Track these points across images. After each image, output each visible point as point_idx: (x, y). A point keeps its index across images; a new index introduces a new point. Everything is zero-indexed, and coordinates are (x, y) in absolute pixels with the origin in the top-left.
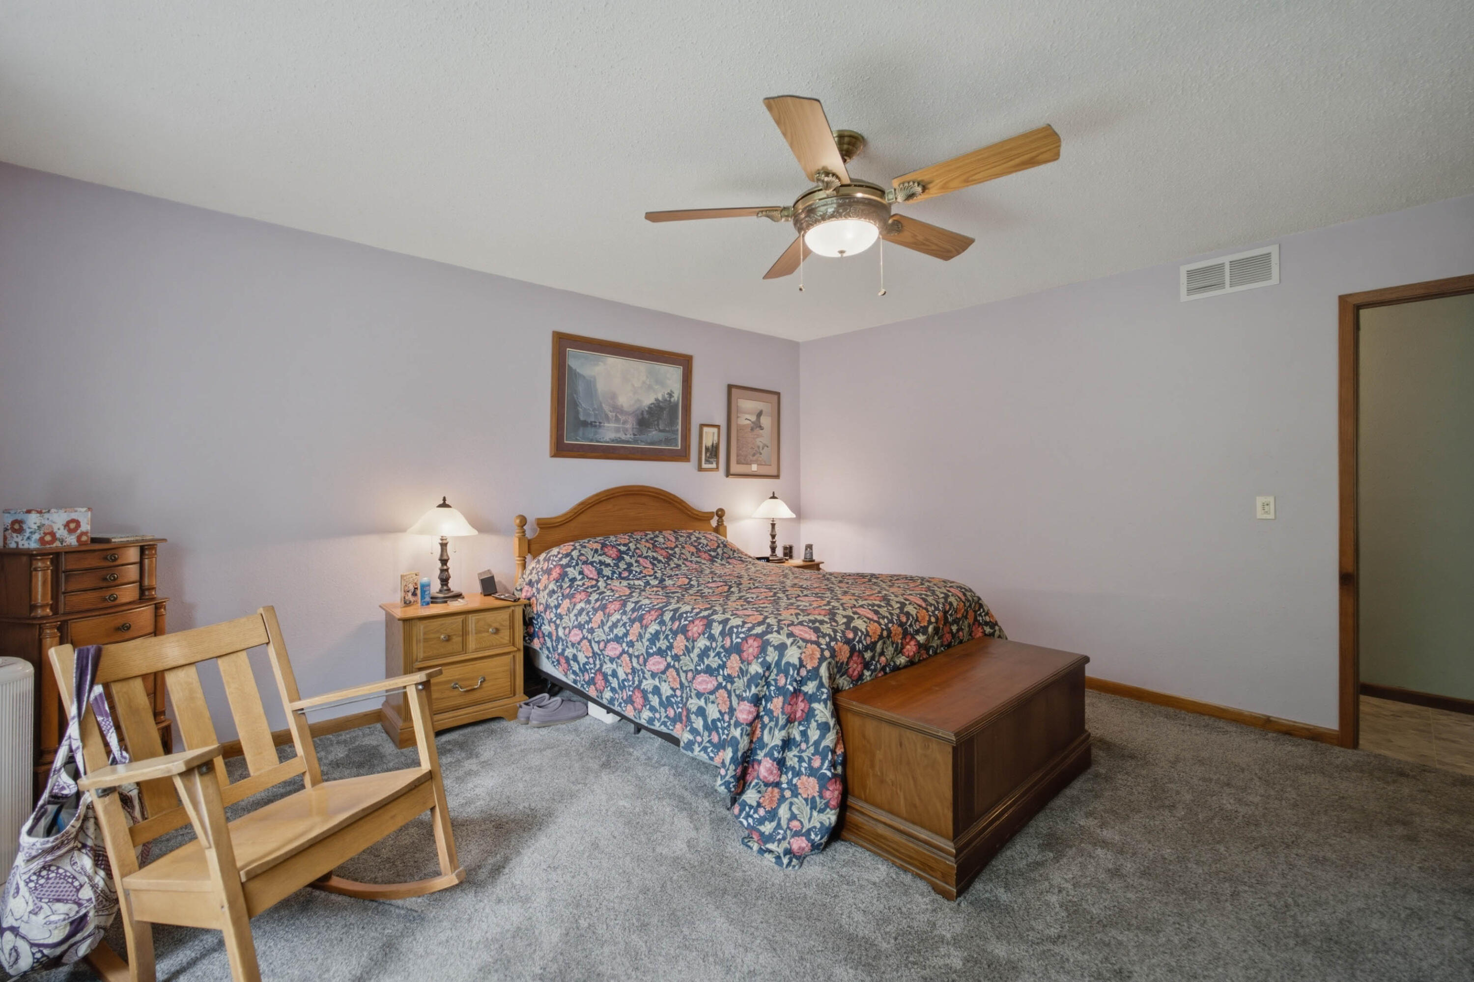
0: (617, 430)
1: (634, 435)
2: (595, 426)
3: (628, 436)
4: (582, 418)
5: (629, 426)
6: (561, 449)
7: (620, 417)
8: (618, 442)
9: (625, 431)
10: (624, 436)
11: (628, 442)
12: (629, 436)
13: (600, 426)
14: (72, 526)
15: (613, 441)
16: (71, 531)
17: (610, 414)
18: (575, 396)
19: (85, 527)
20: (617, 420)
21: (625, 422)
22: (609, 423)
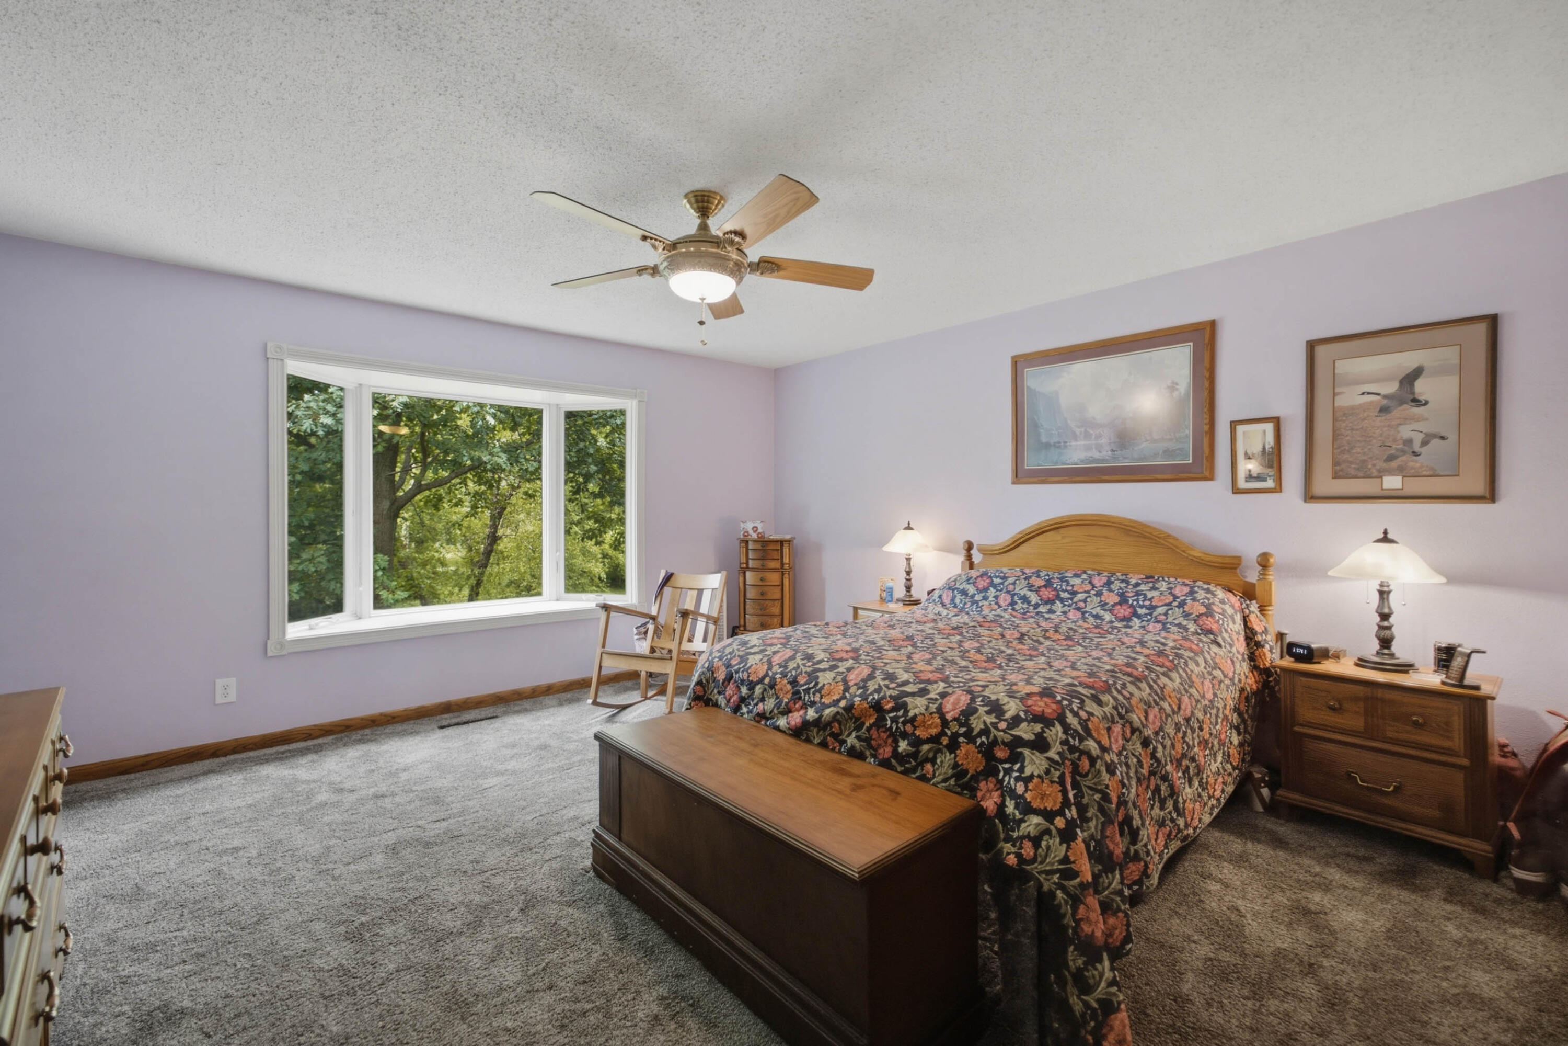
0: (1088, 448)
1: (1113, 451)
2: (1059, 447)
3: (1104, 453)
4: (1044, 439)
5: (1104, 441)
6: (1020, 475)
7: (1091, 432)
8: (1091, 462)
9: (1099, 448)
10: (1098, 454)
11: (1103, 461)
12: (1106, 454)
13: (1066, 447)
14: (755, 529)
15: (1082, 461)
16: (755, 532)
17: (1078, 431)
18: (1036, 417)
19: (760, 530)
20: (1087, 436)
21: (1099, 437)
22: (1076, 440)
